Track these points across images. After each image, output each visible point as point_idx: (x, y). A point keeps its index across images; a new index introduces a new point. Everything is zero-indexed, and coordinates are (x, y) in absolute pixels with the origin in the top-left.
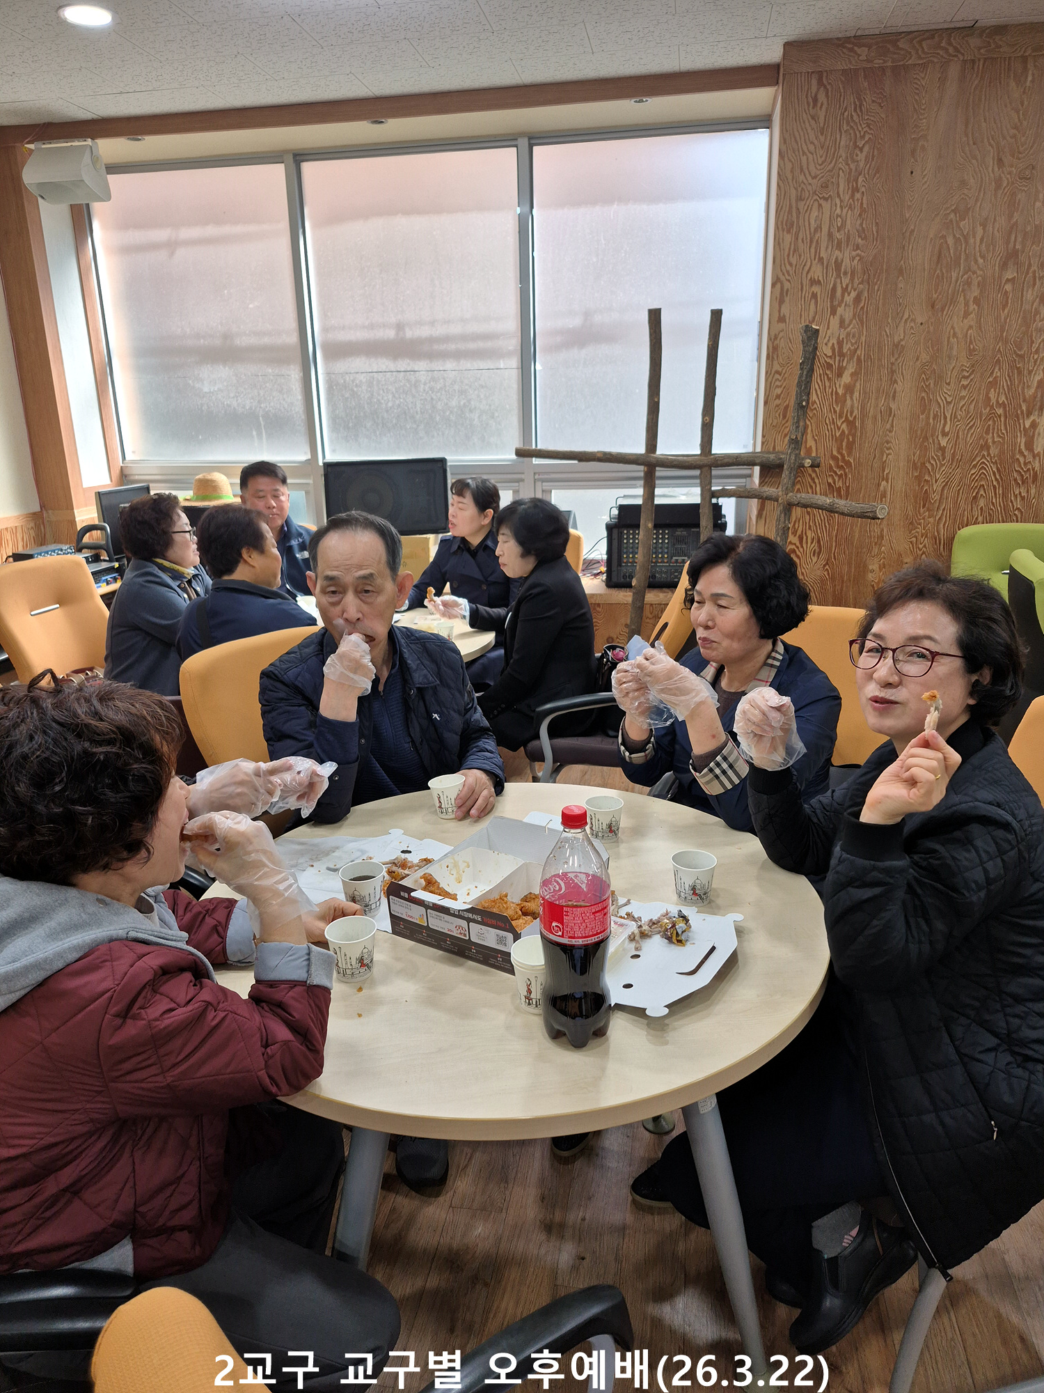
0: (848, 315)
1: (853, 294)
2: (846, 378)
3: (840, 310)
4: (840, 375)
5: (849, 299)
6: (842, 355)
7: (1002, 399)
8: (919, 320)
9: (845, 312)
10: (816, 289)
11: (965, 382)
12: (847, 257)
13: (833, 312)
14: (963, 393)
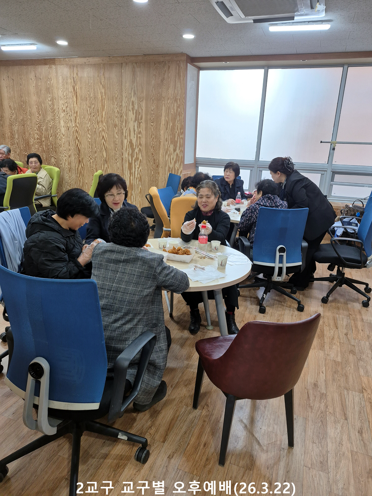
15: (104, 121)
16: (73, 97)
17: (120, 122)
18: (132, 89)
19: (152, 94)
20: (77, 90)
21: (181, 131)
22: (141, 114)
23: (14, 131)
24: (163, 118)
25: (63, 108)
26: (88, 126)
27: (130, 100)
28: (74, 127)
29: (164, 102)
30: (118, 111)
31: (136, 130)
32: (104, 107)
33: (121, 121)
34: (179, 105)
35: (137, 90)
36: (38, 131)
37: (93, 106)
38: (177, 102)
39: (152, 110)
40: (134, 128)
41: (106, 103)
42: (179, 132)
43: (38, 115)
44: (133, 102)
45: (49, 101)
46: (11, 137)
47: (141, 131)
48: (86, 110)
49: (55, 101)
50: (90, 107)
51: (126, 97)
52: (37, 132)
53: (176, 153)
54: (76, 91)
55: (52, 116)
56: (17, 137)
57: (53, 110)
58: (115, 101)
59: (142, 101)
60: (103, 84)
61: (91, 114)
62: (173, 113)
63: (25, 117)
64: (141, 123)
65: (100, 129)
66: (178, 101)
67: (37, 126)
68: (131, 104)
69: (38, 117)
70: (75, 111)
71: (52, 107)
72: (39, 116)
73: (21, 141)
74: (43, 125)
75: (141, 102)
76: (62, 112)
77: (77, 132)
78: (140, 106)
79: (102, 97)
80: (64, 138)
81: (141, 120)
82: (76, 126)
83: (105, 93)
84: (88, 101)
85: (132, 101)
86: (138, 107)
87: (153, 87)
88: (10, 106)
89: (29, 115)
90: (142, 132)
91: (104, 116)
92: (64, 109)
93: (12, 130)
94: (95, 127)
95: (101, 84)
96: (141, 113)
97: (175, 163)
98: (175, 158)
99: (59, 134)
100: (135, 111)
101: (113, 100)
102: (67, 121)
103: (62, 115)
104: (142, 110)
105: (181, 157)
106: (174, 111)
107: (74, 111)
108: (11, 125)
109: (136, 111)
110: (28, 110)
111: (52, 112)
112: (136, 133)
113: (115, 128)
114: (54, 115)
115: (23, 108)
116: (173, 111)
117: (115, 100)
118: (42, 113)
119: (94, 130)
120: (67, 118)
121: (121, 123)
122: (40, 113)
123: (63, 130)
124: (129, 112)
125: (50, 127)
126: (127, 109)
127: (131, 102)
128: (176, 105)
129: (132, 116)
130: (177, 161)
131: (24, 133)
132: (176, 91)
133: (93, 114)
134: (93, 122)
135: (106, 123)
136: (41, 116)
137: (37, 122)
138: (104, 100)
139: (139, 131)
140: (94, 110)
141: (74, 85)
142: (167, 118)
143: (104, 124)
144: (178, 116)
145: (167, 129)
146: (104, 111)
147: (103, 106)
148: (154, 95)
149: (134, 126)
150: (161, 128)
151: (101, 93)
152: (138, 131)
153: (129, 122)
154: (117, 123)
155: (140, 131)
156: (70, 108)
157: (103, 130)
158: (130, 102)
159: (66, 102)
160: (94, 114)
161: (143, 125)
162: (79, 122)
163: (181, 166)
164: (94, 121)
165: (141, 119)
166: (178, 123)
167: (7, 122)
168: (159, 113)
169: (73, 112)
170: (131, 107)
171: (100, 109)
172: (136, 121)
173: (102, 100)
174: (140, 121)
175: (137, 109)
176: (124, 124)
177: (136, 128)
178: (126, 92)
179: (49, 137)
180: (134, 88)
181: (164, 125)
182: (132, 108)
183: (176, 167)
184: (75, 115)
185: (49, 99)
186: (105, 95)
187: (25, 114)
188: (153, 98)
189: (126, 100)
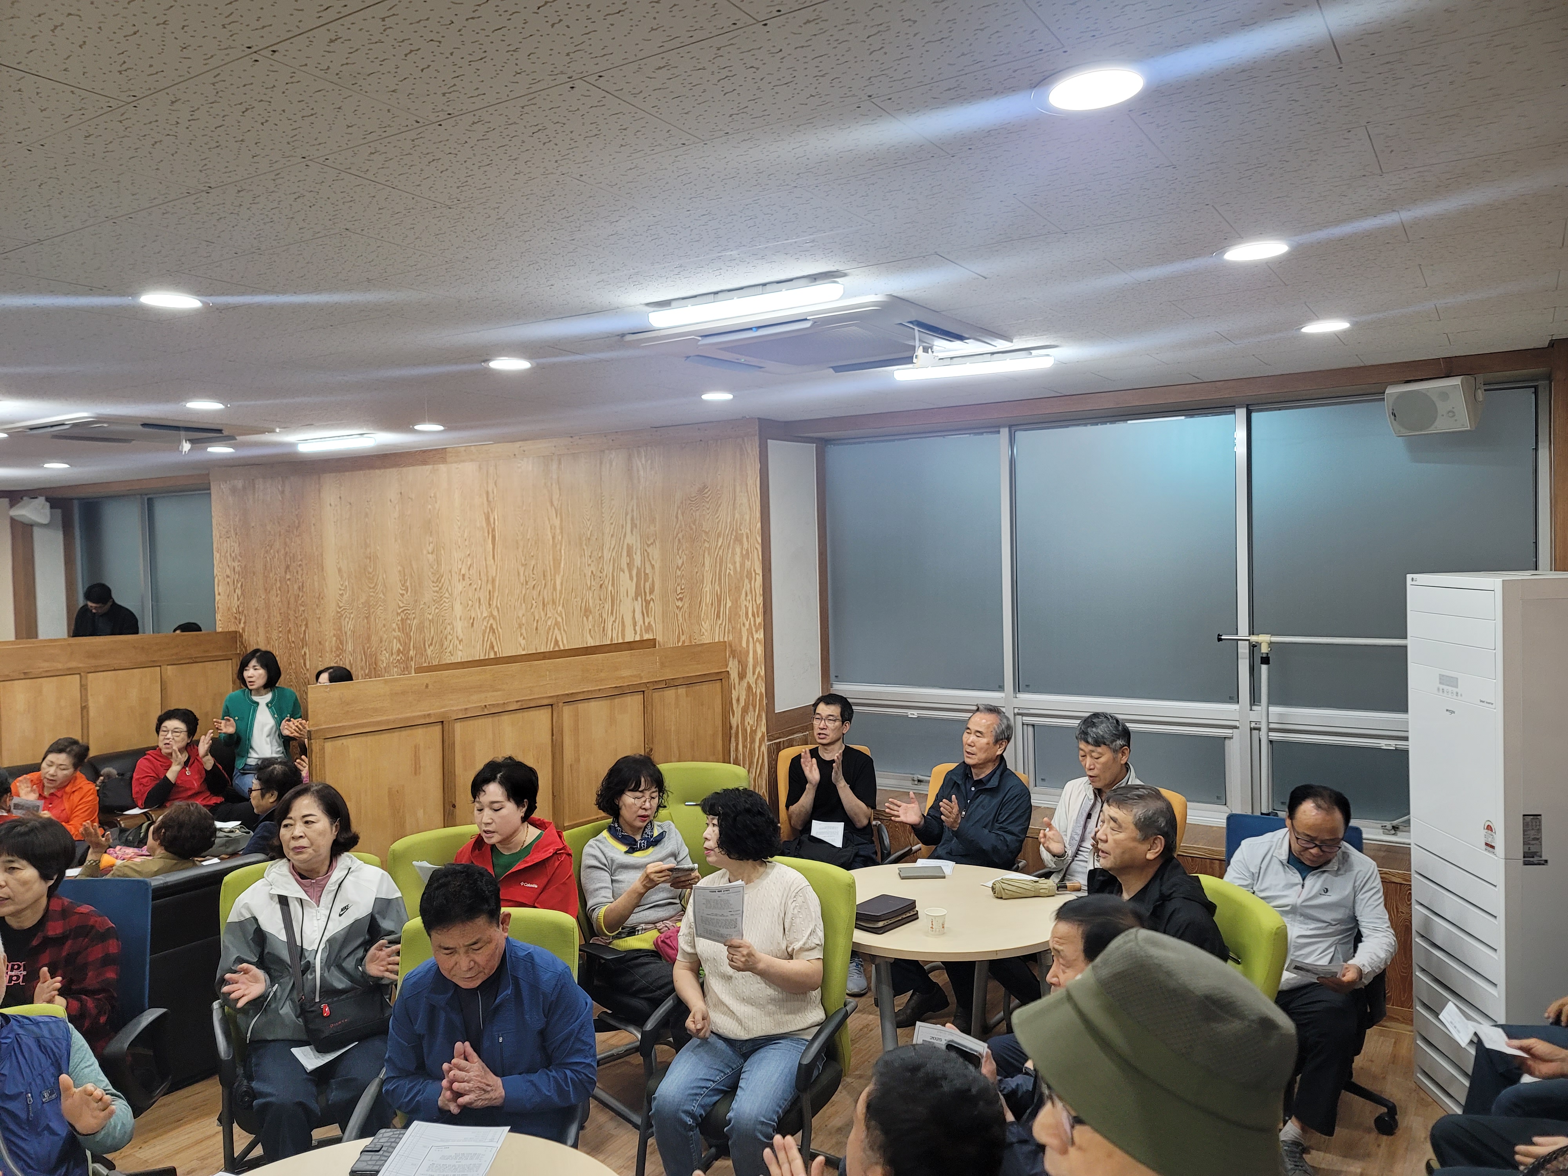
0: (240, 594)
1: (240, 583)
2: (242, 625)
3: (237, 591)
4: (240, 623)
5: (239, 585)
6: (239, 613)
7: (293, 639)
8: (263, 597)
9: (239, 592)
10: (228, 580)
11: (280, 629)
12: (236, 564)
13: (235, 592)
14: (280, 635)
15: (559, 601)
16: (484, 540)
17: (598, 601)
18: (627, 514)
19: (678, 526)
20: (494, 523)
21: (755, 621)
22: (651, 580)
23: (346, 633)
24: (707, 588)
25: (460, 569)
26: (521, 615)
27: (622, 543)
28: (485, 618)
29: (707, 545)
30: (592, 572)
31: (640, 622)
32: (560, 563)
33: (601, 600)
34: (747, 550)
35: (639, 517)
36: (399, 631)
37: (533, 562)
38: (741, 543)
39: (678, 566)
40: (634, 617)
41: (563, 552)
42: (750, 624)
43: (402, 590)
44: (630, 548)
45: (429, 553)
46: (338, 648)
47: (652, 623)
48: (516, 574)
49: (442, 552)
50: (524, 565)
51: (612, 536)
52: (397, 633)
53: (744, 684)
54: (493, 526)
56: (350, 649)
58: (585, 547)
59: (652, 544)
60: (556, 505)
61: (527, 583)
62: (732, 573)
63: (372, 596)
64: (652, 602)
65: (549, 623)
66: (745, 539)
67: (399, 618)
68: (625, 553)
69: (402, 595)
70: (490, 578)
73: (359, 658)
74: (414, 616)
75: (648, 546)
76: (459, 580)
77: (494, 632)
78: (646, 556)
79: (553, 538)
80: (461, 647)
81: (650, 594)
82: (492, 615)
83: (561, 529)
84: (520, 550)
85: (628, 544)
86: (643, 562)
87: (678, 508)
88: (340, 570)
89: (382, 591)
90: (654, 626)
91: (558, 587)
92: (463, 572)
93: (340, 629)
94: (537, 618)
95: (552, 504)
96: (650, 576)
97: (745, 711)
98: (744, 697)
99: (450, 637)
100: (634, 573)
101: (581, 544)
102: (470, 603)
103: (459, 587)
104: (653, 567)
105: (761, 694)
106: (735, 568)
107: (488, 577)
108: (340, 616)
109: (639, 571)
110: (380, 577)
112: (638, 628)
113: (585, 618)
114: (440, 589)
115: (369, 573)
116: (732, 568)
117: (586, 545)
118: (411, 584)
119: (535, 624)
120: (470, 595)
121: (600, 605)
122: (408, 584)
123: (459, 626)
124: (621, 573)
125: (430, 621)
126: (616, 565)
127: (625, 547)
128: (738, 550)
129: (627, 584)
130: (751, 707)
131: (369, 638)
132: (737, 516)
133: (532, 583)
134: (532, 605)
135: (563, 606)
136: (409, 594)
137: (400, 607)
138: (558, 547)
139: (646, 624)
140: (535, 572)
141: (488, 513)
142: (717, 588)
143: (560, 608)
144: (746, 581)
145: (718, 616)
146: (560, 572)
147: (557, 562)
148: (681, 527)
149: (634, 611)
150: (703, 615)
151: (553, 527)
152: (644, 623)
153: (620, 601)
154: (591, 604)
155: (649, 623)
156: (477, 568)
157: (557, 623)
158: (622, 549)
159: (469, 555)
160: (534, 582)
161: (656, 607)
162: (499, 605)
163: (761, 720)
164: (534, 602)
165: (652, 591)
166: (746, 600)
167: (331, 610)
168: (697, 573)
169: (484, 578)
170: (625, 560)
171: (550, 569)
172: (639, 599)
173: (554, 545)
174: (648, 598)
175: (639, 566)
176: (608, 606)
177: (638, 616)
178: (612, 524)
179: (425, 648)
180: (632, 510)
181: (710, 606)
182: (628, 564)
183: (746, 723)
184: (490, 587)
185: (430, 549)
186: (562, 533)
187: (373, 588)
188: (680, 535)
189: (613, 542)
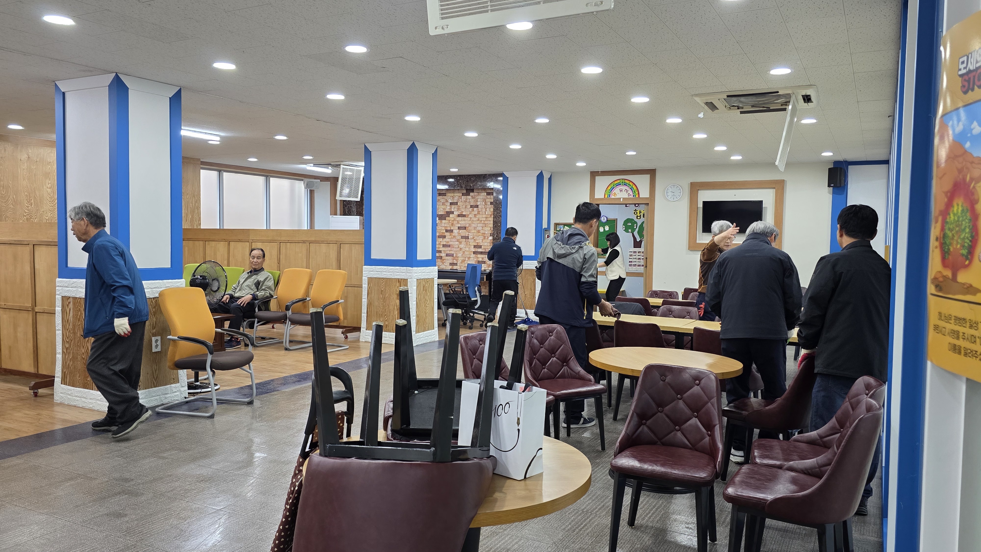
45: (48, 188)
55: (50, 206)
57: (53, 199)
71: (51, 195)
72: (29, 205)
74: (35, 217)
111: (51, 201)
118: (34, 202)
122: (32, 201)
136: (32, 206)
185: (49, 186)
